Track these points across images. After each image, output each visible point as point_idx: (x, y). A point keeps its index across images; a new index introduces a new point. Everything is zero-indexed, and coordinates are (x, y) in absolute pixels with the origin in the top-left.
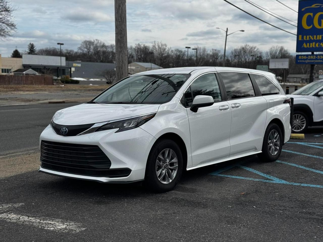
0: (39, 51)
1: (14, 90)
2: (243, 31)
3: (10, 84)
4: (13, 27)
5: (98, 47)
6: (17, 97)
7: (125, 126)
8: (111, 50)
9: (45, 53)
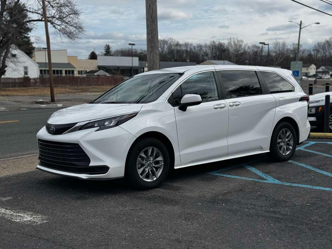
0: (115, 52)
1: (82, 91)
2: (318, 23)
3: (81, 85)
4: (81, 30)
5: (172, 46)
6: (81, 98)
7: (106, 125)
8: (185, 48)
9: (120, 53)
